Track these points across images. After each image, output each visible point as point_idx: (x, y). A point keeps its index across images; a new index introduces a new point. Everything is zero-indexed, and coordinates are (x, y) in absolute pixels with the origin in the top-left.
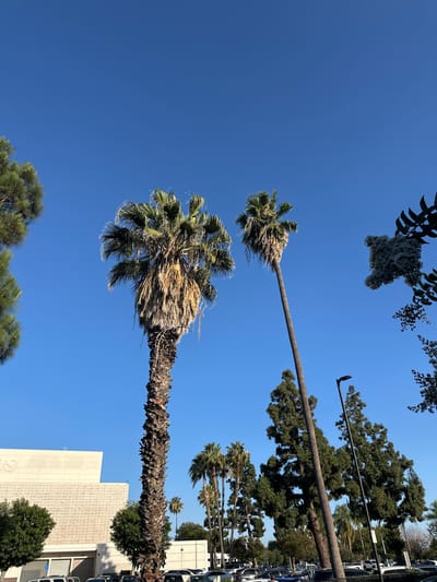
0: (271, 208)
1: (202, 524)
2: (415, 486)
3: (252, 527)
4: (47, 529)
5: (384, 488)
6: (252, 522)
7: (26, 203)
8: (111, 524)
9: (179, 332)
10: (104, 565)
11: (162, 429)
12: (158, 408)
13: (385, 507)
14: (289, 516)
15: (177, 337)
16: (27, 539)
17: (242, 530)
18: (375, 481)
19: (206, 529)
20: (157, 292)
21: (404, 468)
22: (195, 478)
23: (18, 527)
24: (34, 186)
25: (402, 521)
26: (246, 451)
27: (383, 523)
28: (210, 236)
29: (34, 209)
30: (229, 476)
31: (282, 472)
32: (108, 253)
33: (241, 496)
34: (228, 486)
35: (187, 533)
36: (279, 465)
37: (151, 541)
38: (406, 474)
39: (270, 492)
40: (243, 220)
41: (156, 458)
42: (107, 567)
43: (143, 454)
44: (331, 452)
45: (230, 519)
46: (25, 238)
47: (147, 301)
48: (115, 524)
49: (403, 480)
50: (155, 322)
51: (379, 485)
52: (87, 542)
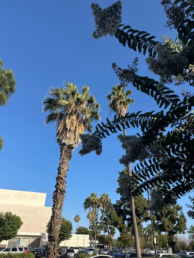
0: (123, 92)
1: (88, 228)
2: (182, 218)
3: (110, 231)
4: (19, 225)
5: (168, 218)
6: (110, 228)
7: (8, 87)
8: (47, 225)
9: (74, 146)
10: (44, 242)
11: (62, 188)
12: (62, 179)
13: (168, 226)
14: (124, 228)
15: (73, 148)
16: (10, 229)
17: (105, 231)
18: (164, 215)
19: (90, 230)
20: (65, 128)
21: (178, 210)
22: (86, 207)
23: (6, 224)
24: (12, 80)
25: (175, 233)
26: (109, 197)
27: (167, 233)
28: (90, 104)
29: (12, 90)
30: (101, 207)
31: (122, 208)
32: (46, 109)
33: (106, 217)
34: (100, 212)
35: (81, 231)
36: (121, 205)
37: (54, 236)
38: (179, 212)
39: (116, 217)
40: (109, 97)
41: (59, 200)
42: (45, 243)
43: (54, 198)
44: (144, 201)
45: (100, 226)
46: (7, 102)
47: (60, 132)
48: (48, 225)
49: (177, 215)
50: (63, 141)
51: (166, 216)
52: (37, 232)
